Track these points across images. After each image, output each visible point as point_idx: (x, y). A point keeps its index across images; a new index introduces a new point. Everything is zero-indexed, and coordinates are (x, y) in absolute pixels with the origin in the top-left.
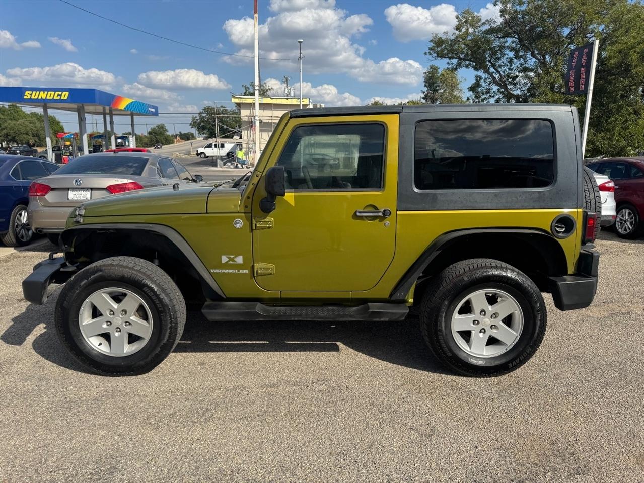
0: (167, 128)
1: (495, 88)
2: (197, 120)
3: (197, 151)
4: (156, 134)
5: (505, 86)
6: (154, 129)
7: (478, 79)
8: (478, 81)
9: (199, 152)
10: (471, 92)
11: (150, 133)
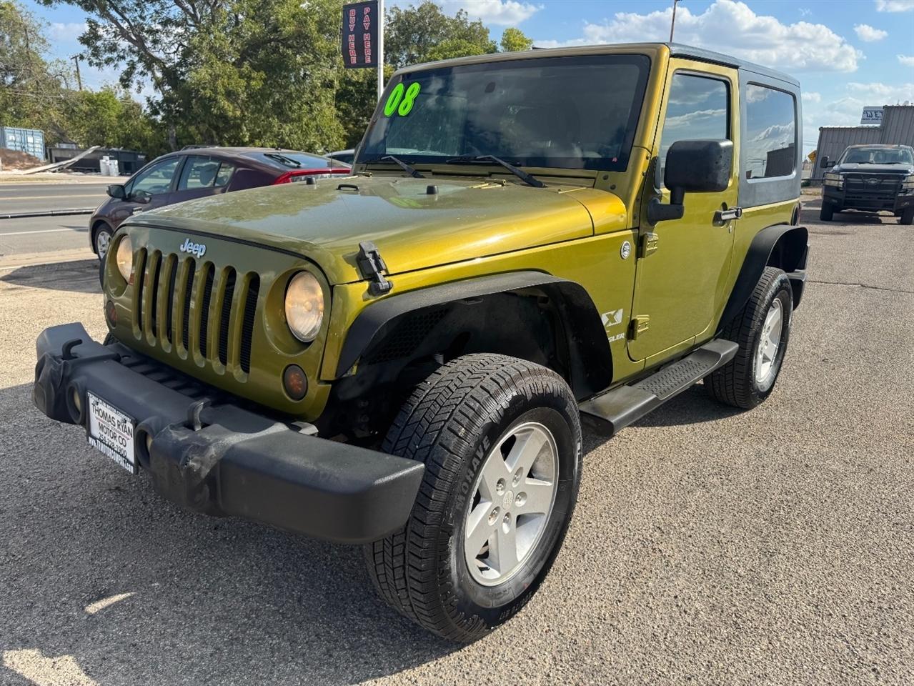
1: (124, 44)
5: (140, 42)
7: (93, 25)
8: (95, 29)
10: (85, 47)
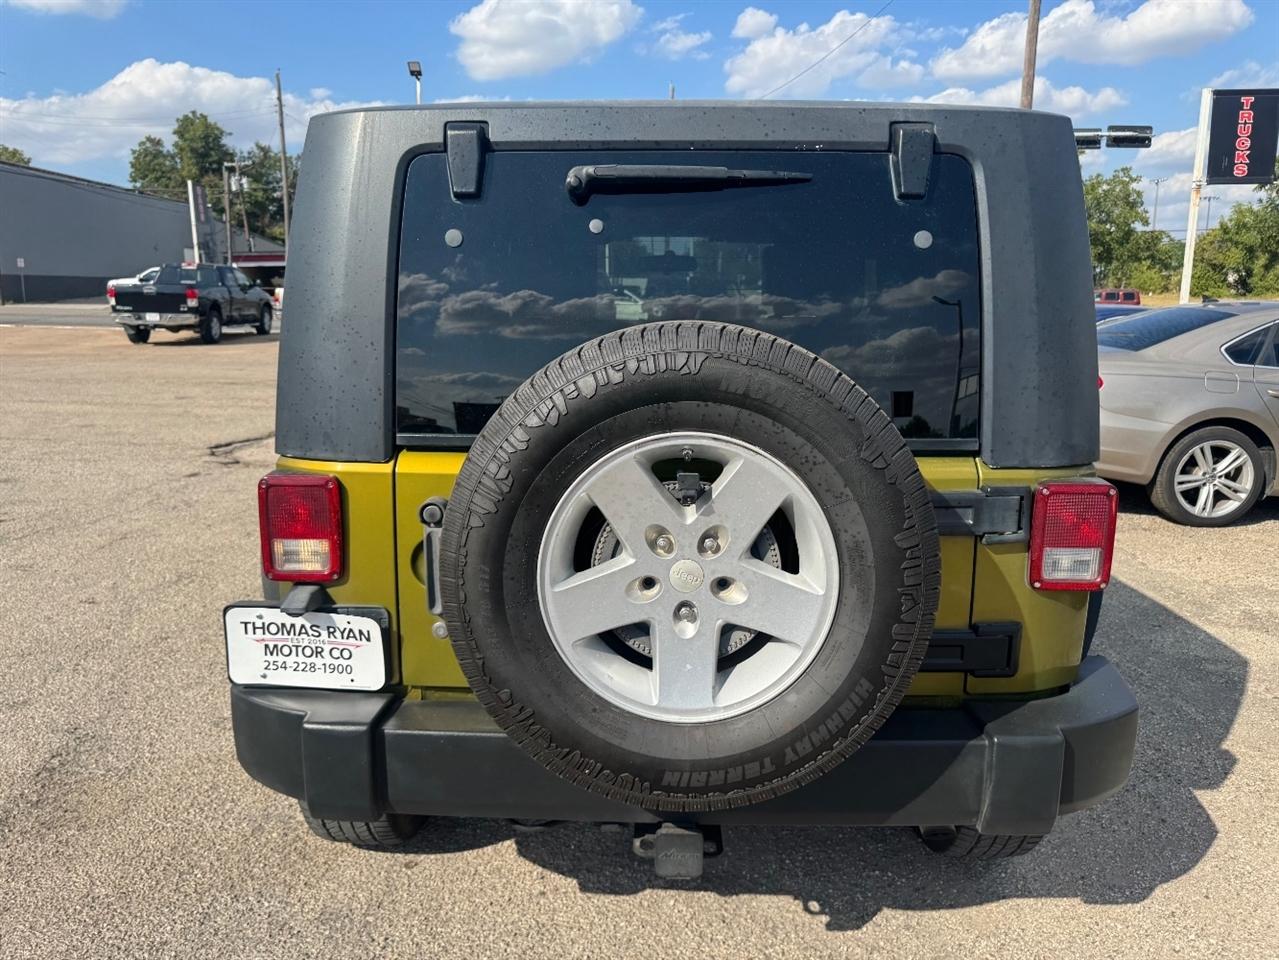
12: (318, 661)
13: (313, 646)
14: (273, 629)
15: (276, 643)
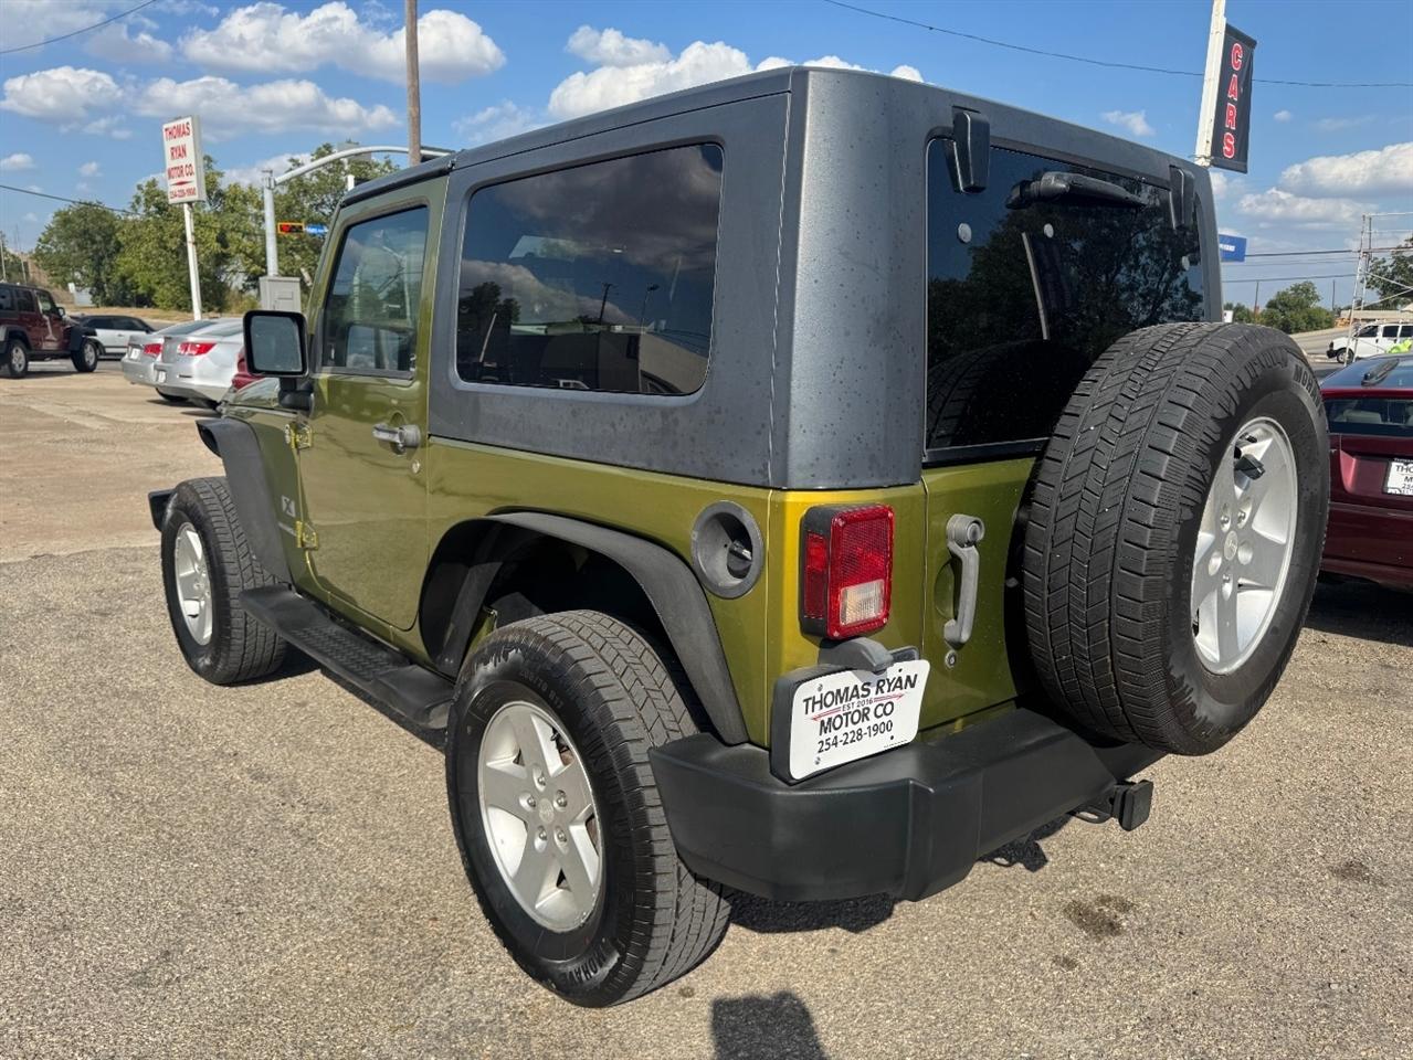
0: (1317, 292)
2: (1386, 268)
3: (1332, 345)
4: (1286, 305)
6: (1285, 293)
9: (1336, 348)
11: (1271, 305)
12: (864, 725)
13: (861, 709)
14: (829, 699)
15: (829, 716)
